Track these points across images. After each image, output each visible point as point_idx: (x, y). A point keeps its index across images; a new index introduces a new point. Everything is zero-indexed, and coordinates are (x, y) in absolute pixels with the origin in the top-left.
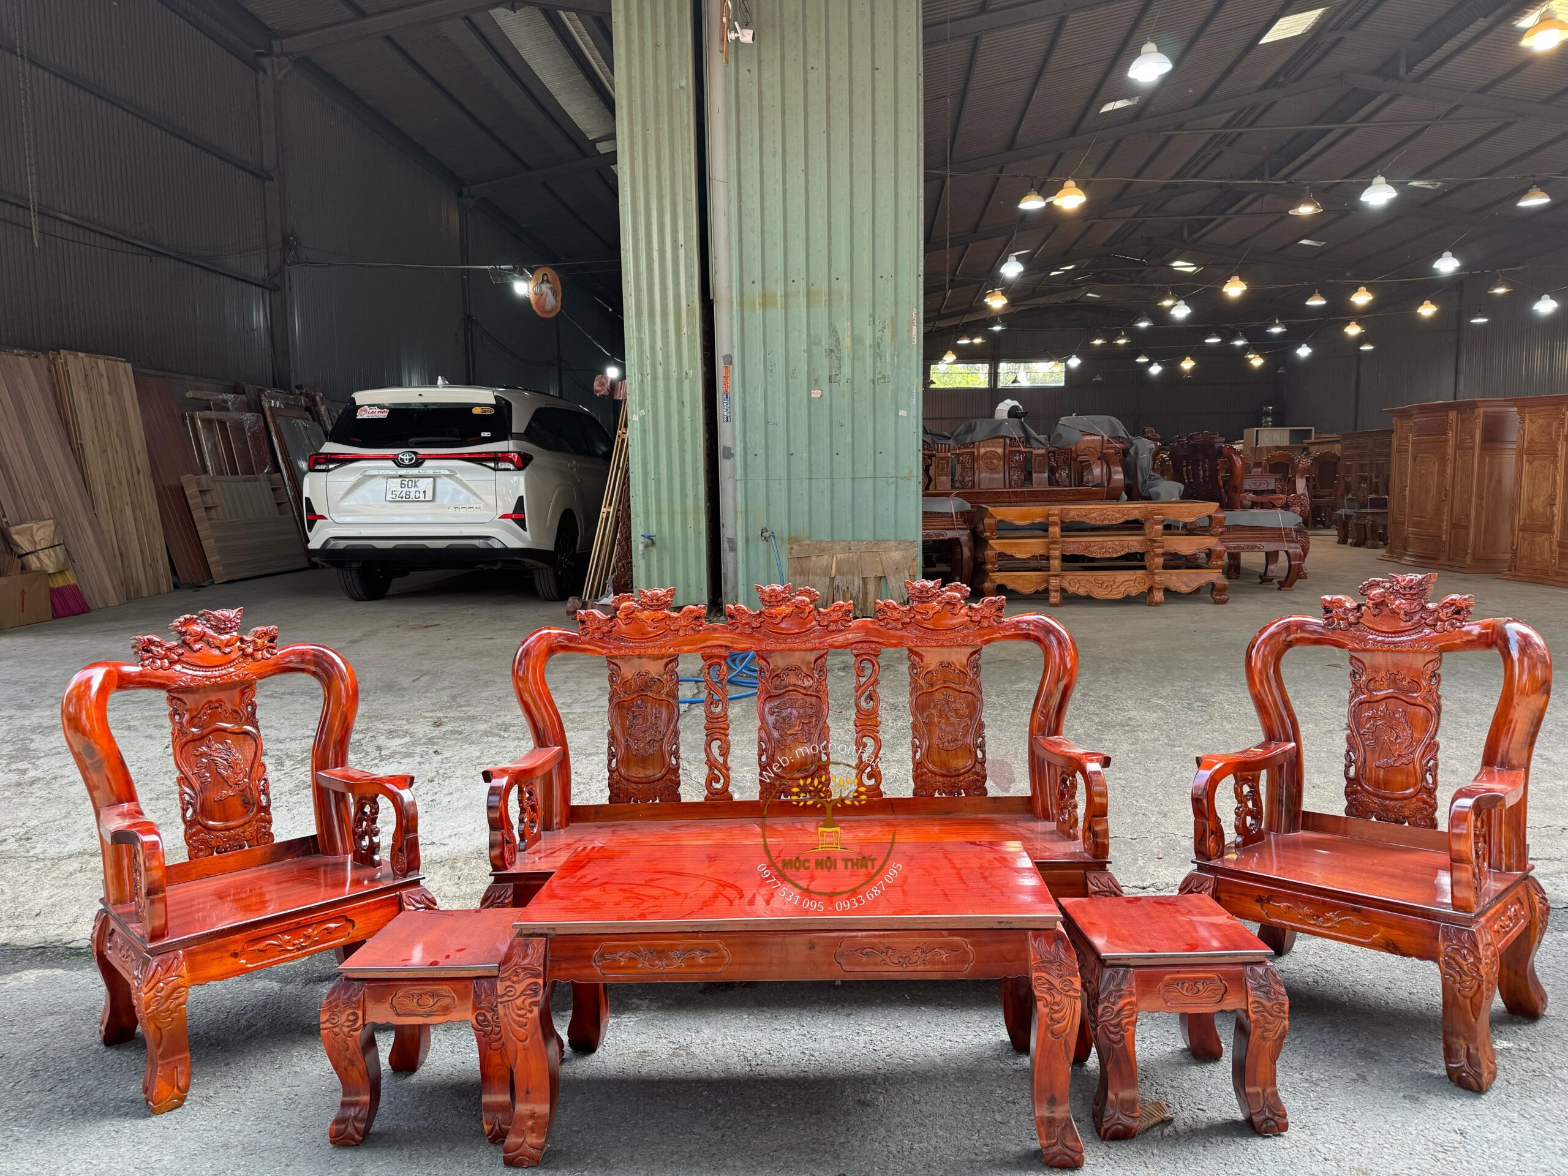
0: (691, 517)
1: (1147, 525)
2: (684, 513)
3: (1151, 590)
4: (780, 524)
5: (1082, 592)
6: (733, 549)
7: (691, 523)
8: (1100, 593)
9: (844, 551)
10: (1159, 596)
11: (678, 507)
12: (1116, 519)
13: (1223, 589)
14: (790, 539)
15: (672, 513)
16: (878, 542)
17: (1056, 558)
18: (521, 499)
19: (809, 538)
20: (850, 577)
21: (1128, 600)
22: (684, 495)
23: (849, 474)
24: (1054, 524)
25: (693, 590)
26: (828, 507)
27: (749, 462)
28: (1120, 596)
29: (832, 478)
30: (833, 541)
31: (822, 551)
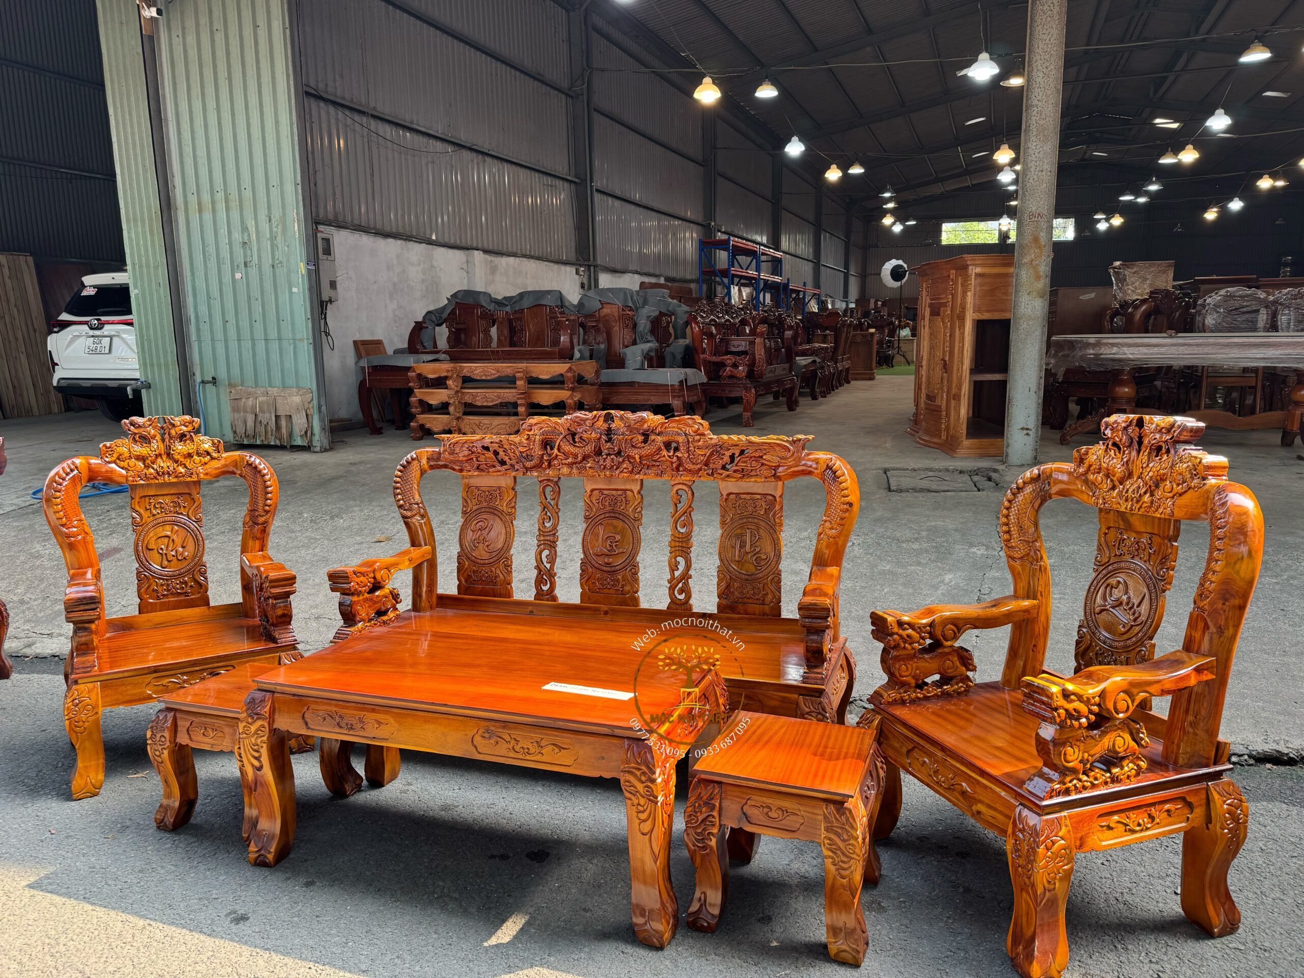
0: (171, 368)
4: (223, 373)
7: (171, 372)
9: (264, 395)
11: (162, 360)
12: (492, 375)
14: (229, 384)
15: (159, 365)
16: (284, 389)
17: (451, 405)
19: (241, 384)
20: (269, 415)
22: (165, 352)
23: (263, 336)
24: (449, 378)
26: (251, 362)
27: (200, 327)
29: (253, 340)
30: (256, 387)
31: (250, 394)
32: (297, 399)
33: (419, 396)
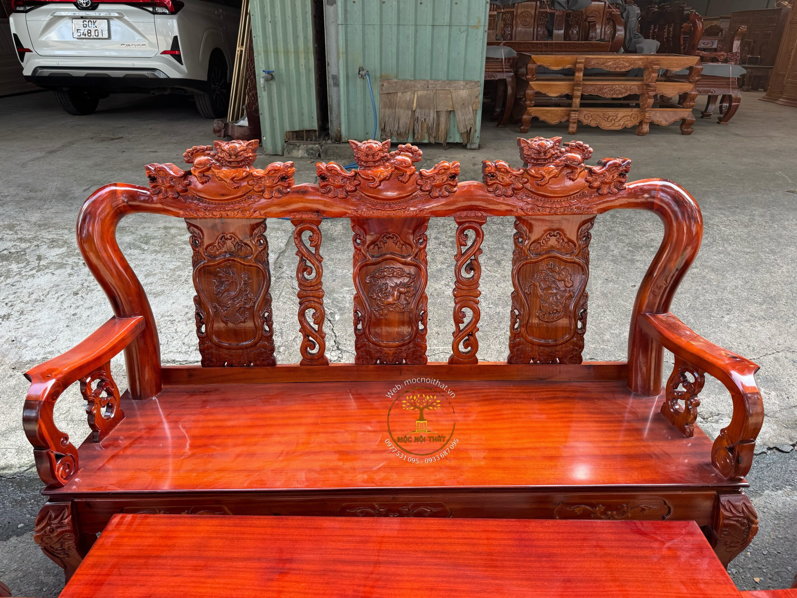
0: (302, 56)
1: (646, 73)
2: (297, 52)
3: (641, 123)
4: (373, 64)
5: (593, 124)
6: (337, 84)
7: (302, 61)
8: (606, 125)
9: (423, 89)
10: (646, 128)
11: (291, 48)
12: (625, 67)
13: (691, 124)
14: (381, 77)
15: (287, 52)
16: (450, 81)
17: (577, 97)
18: (175, 38)
19: (397, 77)
20: (427, 111)
21: (625, 131)
22: (296, 37)
23: (430, 22)
24: (579, 70)
25: (306, 117)
26: (412, 51)
27: (348, 8)
28: (620, 128)
29: (416, 25)
30: (415, 80)
31: (406, 88)
32: (464, 93)
33: (537, 89)
